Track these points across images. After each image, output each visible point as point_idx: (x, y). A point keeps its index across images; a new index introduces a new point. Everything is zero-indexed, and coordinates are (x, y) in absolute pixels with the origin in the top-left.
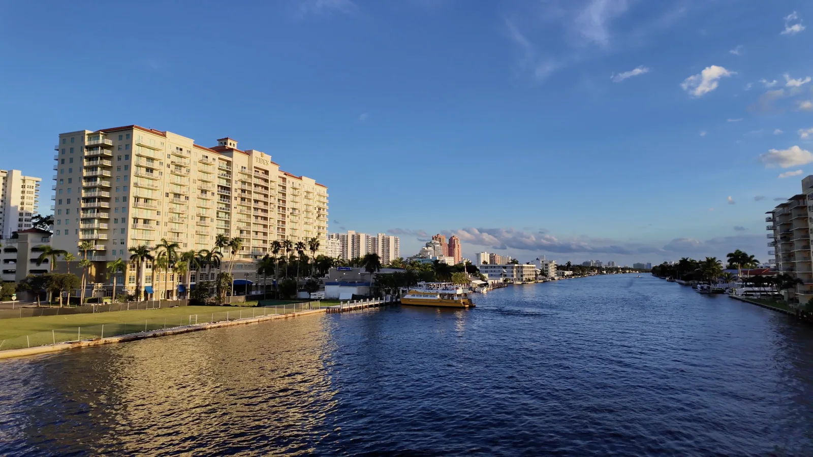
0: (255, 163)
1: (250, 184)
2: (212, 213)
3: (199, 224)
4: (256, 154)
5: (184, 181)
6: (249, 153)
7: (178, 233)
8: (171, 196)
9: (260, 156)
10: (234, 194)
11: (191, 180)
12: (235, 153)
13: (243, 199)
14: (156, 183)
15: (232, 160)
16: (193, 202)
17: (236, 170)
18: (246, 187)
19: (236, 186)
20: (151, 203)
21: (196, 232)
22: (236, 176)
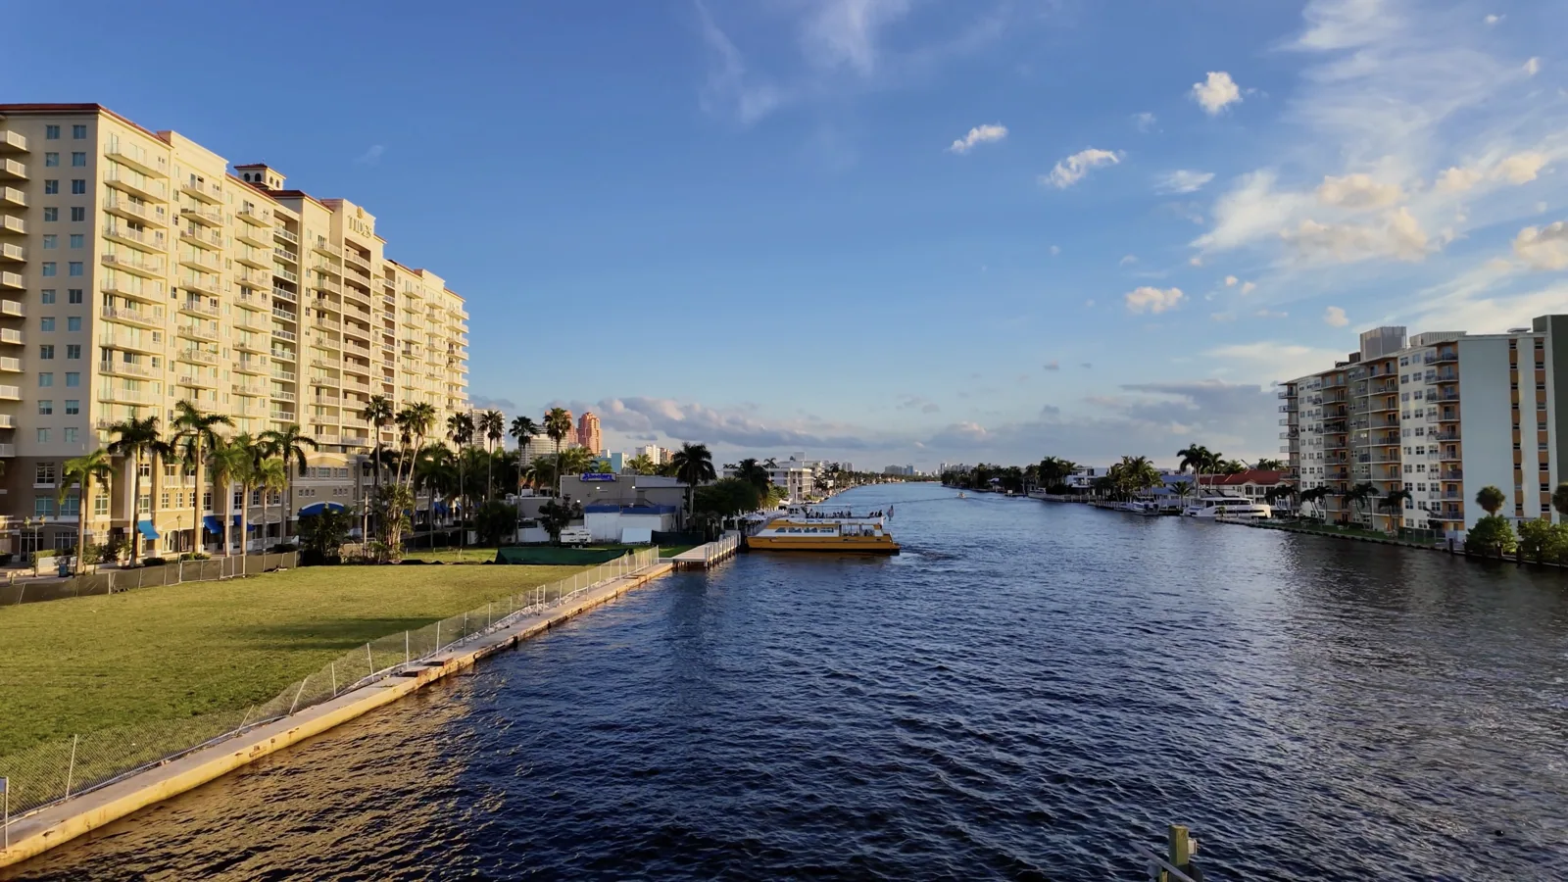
0: (348, 233)
1: (336, 278)
2: (261, 343)
3: (238, 368)
4: (349, 208)
5: (206, 260)
6: (332, 205)
7: (197, 389)
8: (182, 295)
9: (355, 217)
10: (307, 300)
11: (223, 261)
12: (306, 203)
13: (321, 314)
14: (152, 261)
15: (301, 218)
16: (229, 315)
17: (308, 243)
18: (328, 285)
19: (308, 281)
20: (141, 310)
21: (234, 387)
22: (309, 260)
